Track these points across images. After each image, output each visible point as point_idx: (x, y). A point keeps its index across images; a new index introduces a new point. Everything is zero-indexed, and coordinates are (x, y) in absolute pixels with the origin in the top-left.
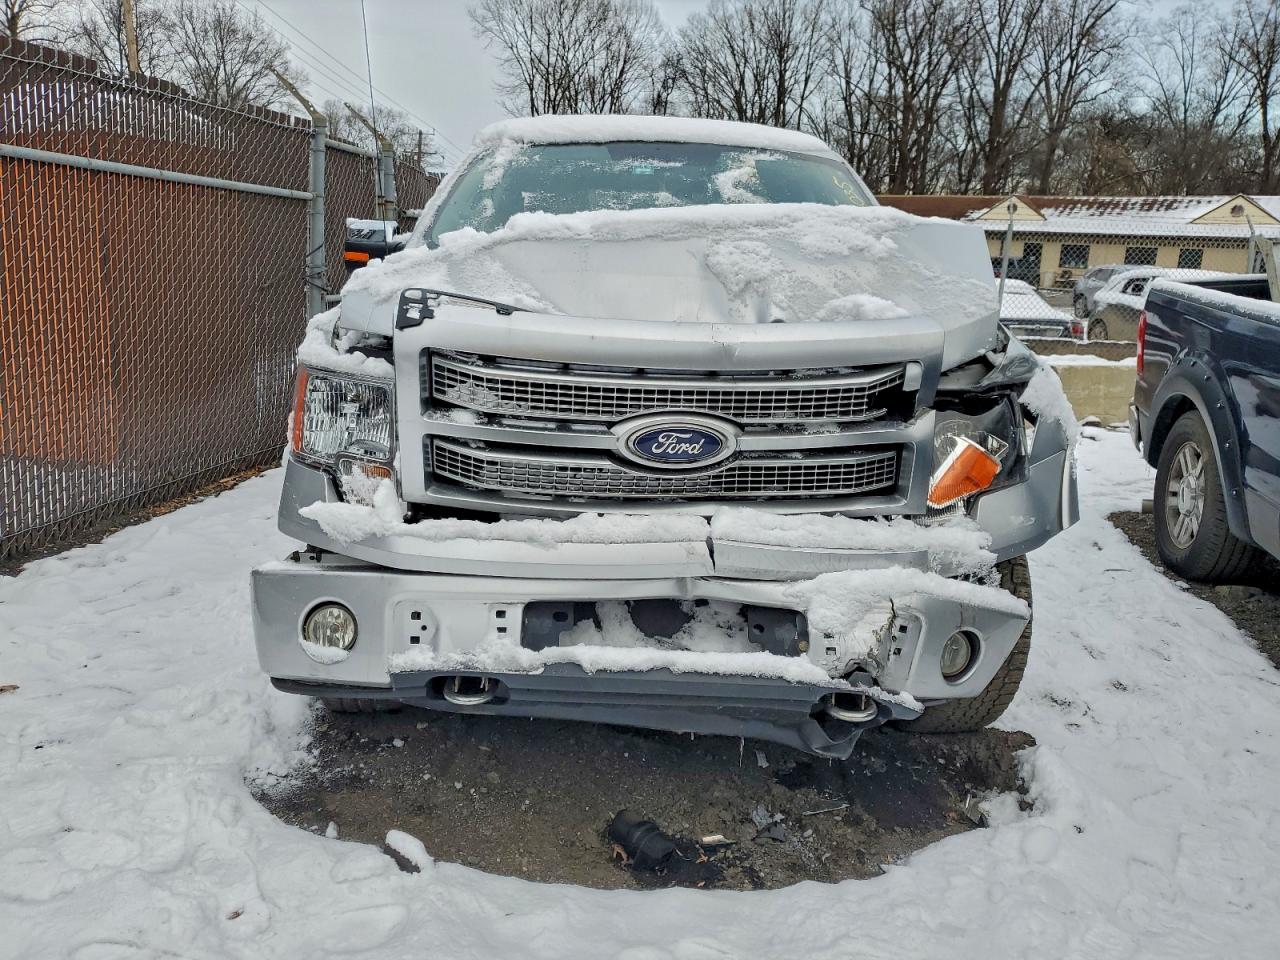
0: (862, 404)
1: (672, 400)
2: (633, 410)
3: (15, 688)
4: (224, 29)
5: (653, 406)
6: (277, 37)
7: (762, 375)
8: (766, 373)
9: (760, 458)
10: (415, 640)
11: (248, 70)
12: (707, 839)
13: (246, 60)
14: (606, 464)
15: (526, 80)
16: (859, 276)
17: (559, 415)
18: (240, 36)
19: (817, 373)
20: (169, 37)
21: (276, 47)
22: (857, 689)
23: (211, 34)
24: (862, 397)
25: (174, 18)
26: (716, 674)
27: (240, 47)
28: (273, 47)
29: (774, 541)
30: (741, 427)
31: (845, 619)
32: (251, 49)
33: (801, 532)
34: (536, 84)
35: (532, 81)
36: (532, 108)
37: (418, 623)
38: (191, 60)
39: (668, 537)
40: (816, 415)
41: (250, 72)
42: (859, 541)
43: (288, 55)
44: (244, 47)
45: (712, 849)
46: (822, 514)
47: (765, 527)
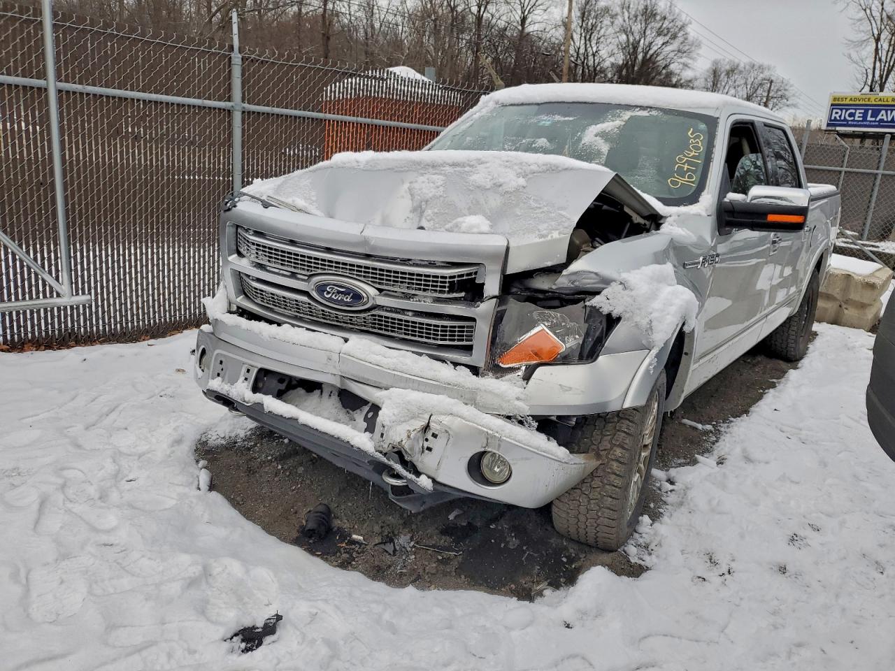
0: (445, 287)
1: (336, 267)
2: (315, 269)
3: (183, 371)
4: (649, 14)
5: (325, 269)
6: (684, 17)
7: (392, 260)
8: (394, 259)
9: (391, 311)
10: (218, 375)
11: (660, 40)
12: (355, 536)
13: (659, 35)
14: (305, 299)
15: (873, 35)
16: (486, 203)
17: (293, 270)
18: (658, 18)
19: (423, 263)
20: (612, 23)
21: (681, 23)
22: (389, 463)
23: (639, 18)
24: (445, 282)
25: (618, 10)
26: (317, 430)
27: (658, 25)
28: (679, 24)
29: (374, 362)
30: (380, 290)
31: (394, 418)
32: (664, 26)
33: (395, 360)
34: (883, 37)
35: (879, 35)
36: (876, 58)
37: (221, 366)
38: (624, 37)
39: (320, 347)
40: (425, 290)
41: (661, 42)
42: (430, 374)
43: (689, 29)
44: (660, 24)
45: (354, 542)
46: (413, 352)
47: (374, 353)
